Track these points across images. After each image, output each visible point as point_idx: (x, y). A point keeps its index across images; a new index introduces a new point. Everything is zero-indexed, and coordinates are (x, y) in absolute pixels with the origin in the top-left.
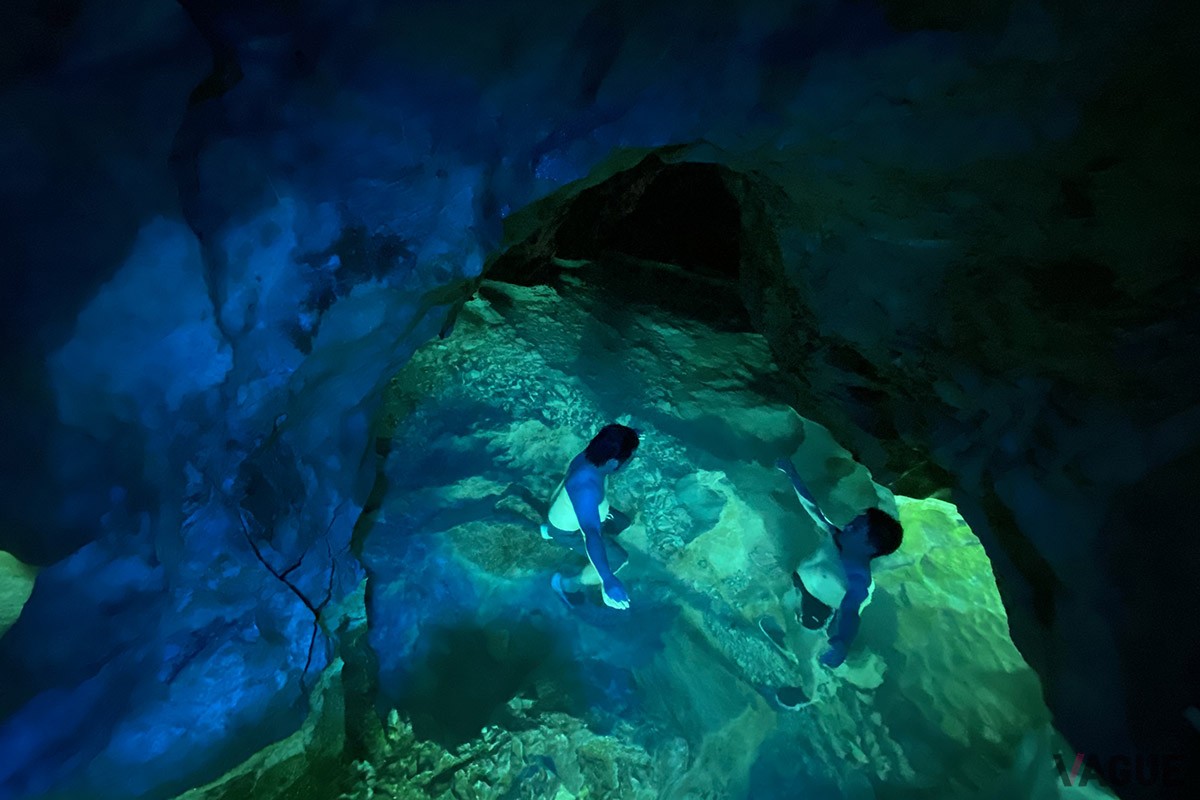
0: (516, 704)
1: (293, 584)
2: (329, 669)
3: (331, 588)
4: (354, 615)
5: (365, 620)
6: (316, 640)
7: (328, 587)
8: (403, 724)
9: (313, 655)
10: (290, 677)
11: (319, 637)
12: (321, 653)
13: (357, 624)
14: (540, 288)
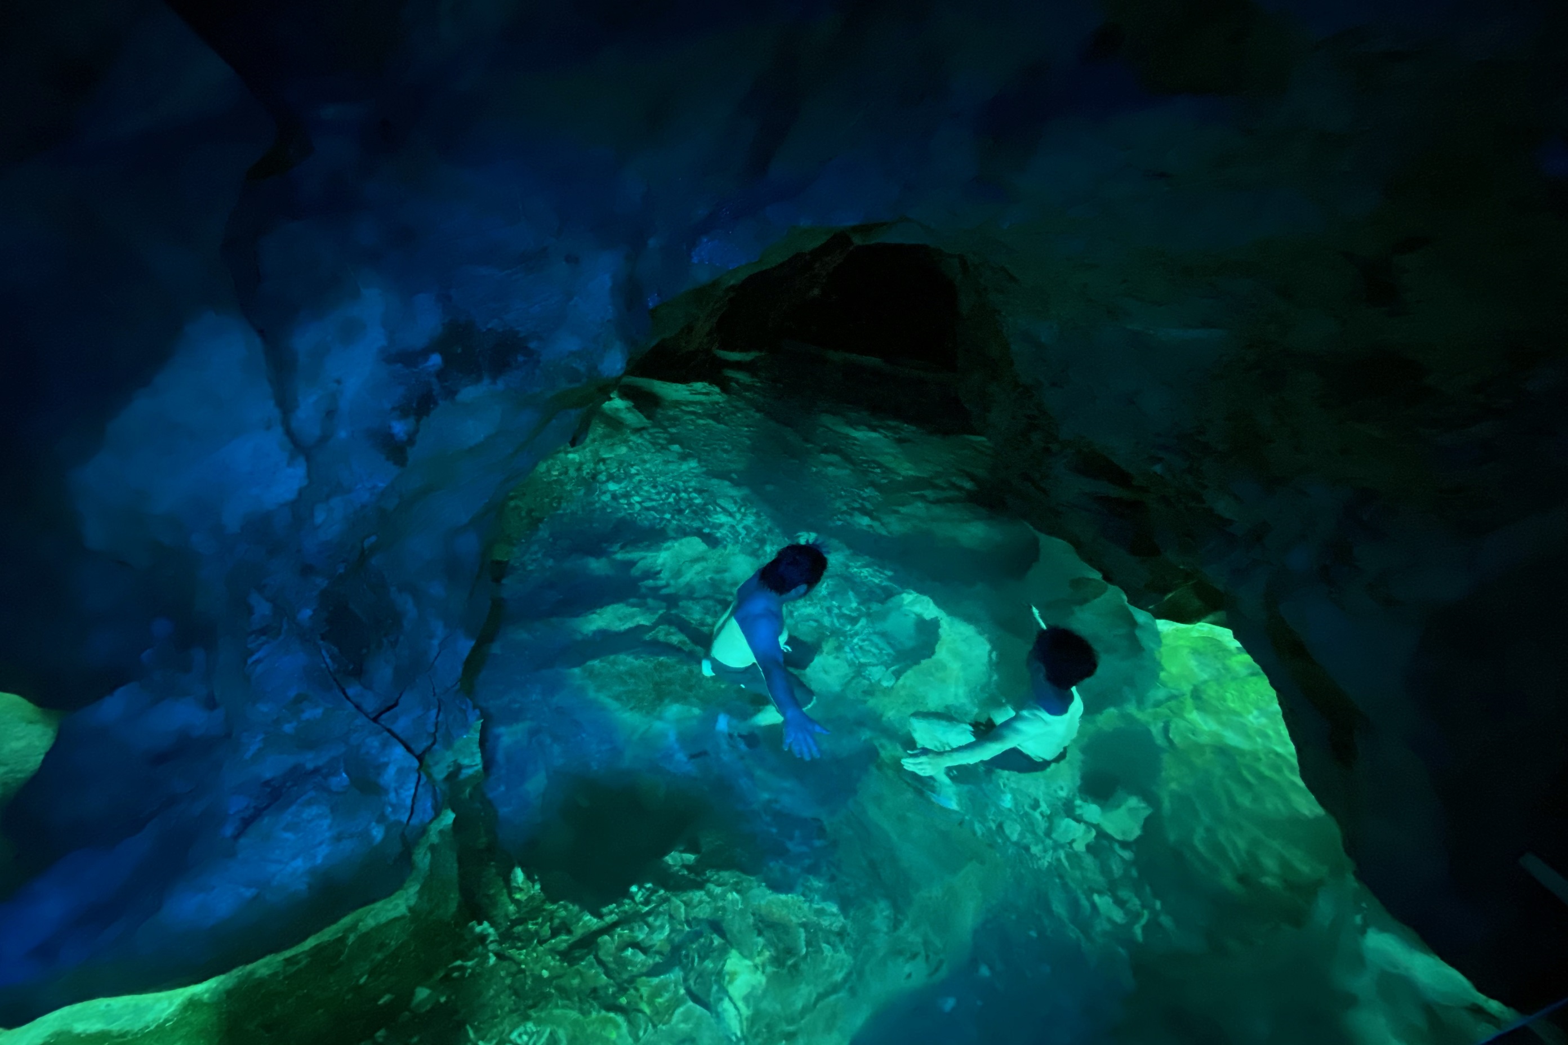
0: (674, 858)
1: (389, 727)
2: (435, 822)
3: (436, 731)
4: (466, 762)
5: (480, 767)
6: (420, 789)
7: (433, 730)
8: (530, 884)
9: (415, 807)
10: (388, 831)
11: (424, 785)
12: (427, 803)
13: (470, 771)
14: (699, 386)
